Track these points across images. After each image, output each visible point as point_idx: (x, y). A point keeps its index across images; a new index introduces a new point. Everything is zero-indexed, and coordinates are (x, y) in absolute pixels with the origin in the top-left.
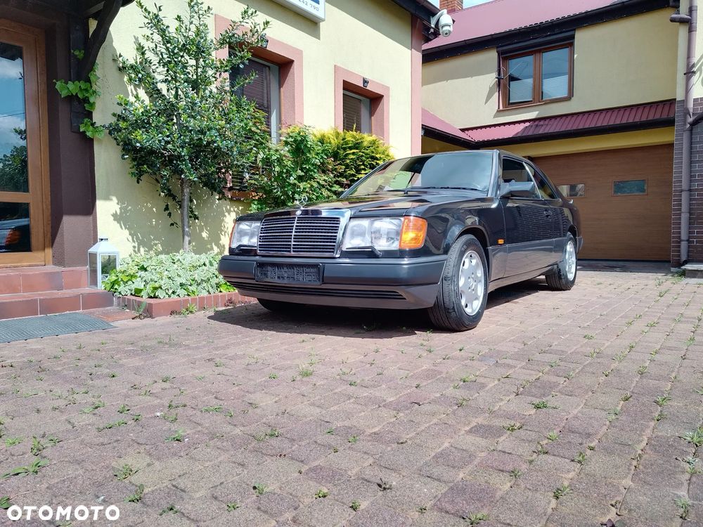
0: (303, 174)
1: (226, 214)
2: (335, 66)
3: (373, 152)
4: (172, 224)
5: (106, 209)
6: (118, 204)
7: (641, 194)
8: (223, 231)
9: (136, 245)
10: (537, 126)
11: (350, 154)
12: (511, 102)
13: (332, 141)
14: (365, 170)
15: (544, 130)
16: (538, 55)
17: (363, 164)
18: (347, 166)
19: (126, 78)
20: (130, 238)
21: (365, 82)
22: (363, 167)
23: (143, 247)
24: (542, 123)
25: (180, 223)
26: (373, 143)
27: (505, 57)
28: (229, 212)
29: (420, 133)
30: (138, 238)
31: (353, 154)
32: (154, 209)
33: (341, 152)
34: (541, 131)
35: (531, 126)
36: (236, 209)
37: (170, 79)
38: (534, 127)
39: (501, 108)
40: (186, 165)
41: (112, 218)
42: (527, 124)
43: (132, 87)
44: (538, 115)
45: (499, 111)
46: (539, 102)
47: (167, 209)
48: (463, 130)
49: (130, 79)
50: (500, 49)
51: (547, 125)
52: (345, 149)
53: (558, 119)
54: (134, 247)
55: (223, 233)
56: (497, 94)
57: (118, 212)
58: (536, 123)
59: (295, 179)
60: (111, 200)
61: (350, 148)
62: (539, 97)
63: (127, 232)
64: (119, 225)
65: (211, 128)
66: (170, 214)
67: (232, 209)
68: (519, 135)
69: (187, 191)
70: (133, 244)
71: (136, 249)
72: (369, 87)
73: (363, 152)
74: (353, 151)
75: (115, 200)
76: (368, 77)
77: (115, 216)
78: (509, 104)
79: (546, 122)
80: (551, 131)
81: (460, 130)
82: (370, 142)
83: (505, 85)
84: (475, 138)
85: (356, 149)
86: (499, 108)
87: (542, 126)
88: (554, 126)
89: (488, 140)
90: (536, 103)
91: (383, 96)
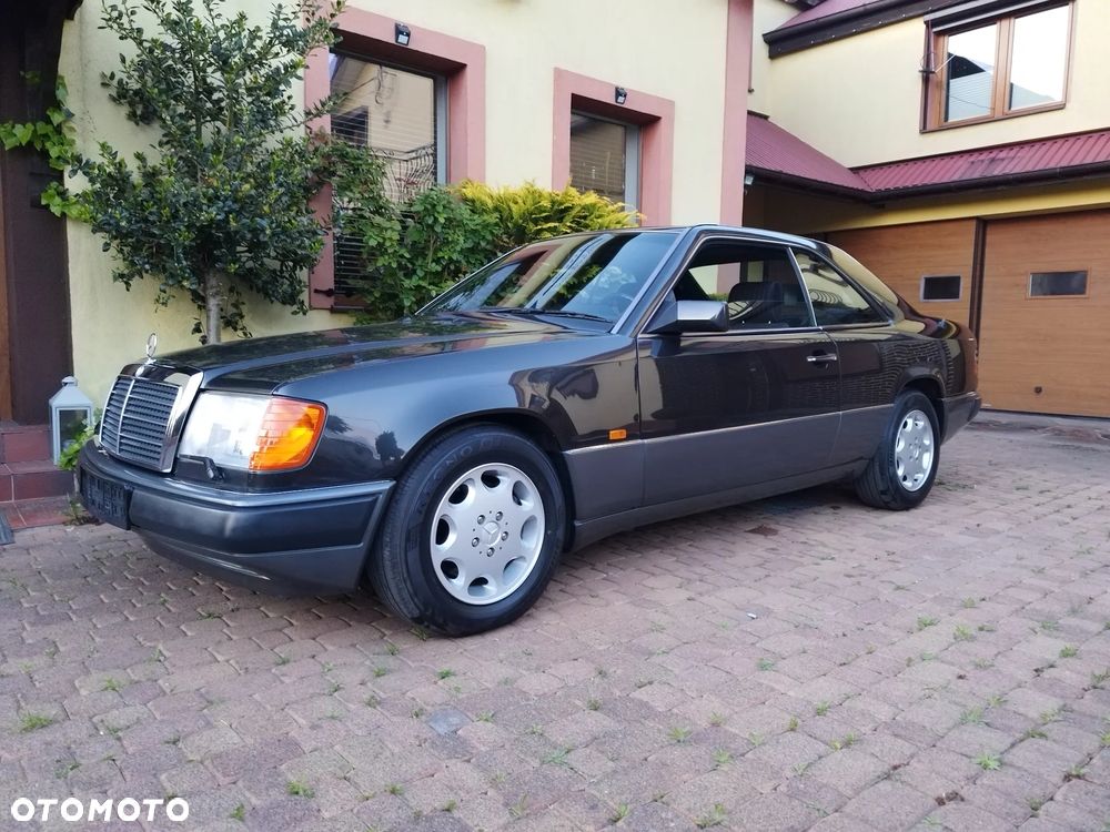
0: (439, 269)
2: (556, 69)
11: (545, 230)
12: (950, 120)
13: (515, 208)
16: (1005, 22)
21: (619, 93)
24: (1003, 155)
26: (589, 209)
27: (939, 31)
29: (740, 181)
31: (548, 229)
34: (998, 171)
35: (981, 161)
38: (987, 162)
39: (930, 127)
42: (976, 157)
45: (924, 133)
46: (1004, 114)
48: (855, 170)
50: (929, 17)
51: (1013, 159)
52: (535, 221)
53: (1037, 146)
58: (992, 155)
59: (422, 278)
61: (547, 220)
62: (1002, 105)
68: (956, 178)
72: (629, 104)
74: (552, 225)
76: (628, 86)
79: (1012, 153)
80: (1017, 170)
81: (851, 169)
82: (584, 208)
83: (939, 85)
84: (876, 184)
85: (560, 220)
86: (925, 127)
87: (1003, 160)
88: (1024, 161)
89: (897, 189)
90: (997, 116)
91: (659, 118)
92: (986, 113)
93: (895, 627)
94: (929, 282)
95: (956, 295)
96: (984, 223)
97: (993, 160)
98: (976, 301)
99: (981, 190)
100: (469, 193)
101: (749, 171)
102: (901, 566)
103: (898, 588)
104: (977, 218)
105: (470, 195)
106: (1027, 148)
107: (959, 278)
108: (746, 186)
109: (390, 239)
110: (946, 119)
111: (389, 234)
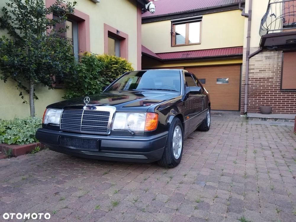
2: (104, 24)
3: (124, 66)
4: (24, 102)
7: (227, 84)
11: (114, 67)
13: (105, 61)
14: (121, 74)
15: (190, 56)
16: (187, 24)
17: (120, 72)
18: (112, 72)
21: (118, 31)
22: (120, 73)
25: (28, 102)
27: (174, 24)
29: (141, 55)
31: (115, 67)
37: (22, 27)
40: (33, 74)
45: (172, 47)
46: (188, 44)
47: (21, 94)
50: (172, 20)
51: (191, 54)
52: (111, 65)
53: (196, 52)
61: (114, 64)
62: (188, 42)
65: (47, 56)
66: (23, 97)
69: (32, 86)
72: (120, 35)
73: (120, 66)
76: (119, 30)
80: (193, 57)
81: (156, 54)
82: (123, 61)
83: (174, 36)
84: (163, 57)
85: (116, 64)
86: (172, 45)
89: (168, 59)
90: (186, 45)
91: (125, 39)
92: (184, 43)
97: (187, 54)
99: (186, 61)
101: (142, 53)
104: (184, 67)
106: (194, 52)
110: (176, 44)
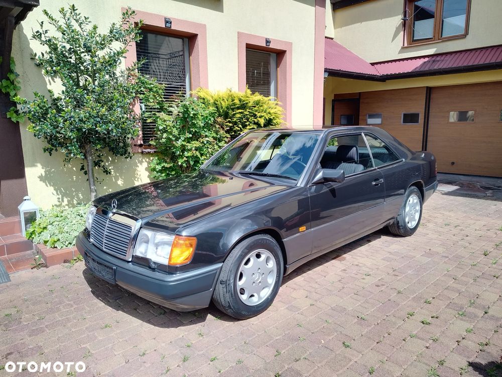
0: (191, 136)
1: (139, 165)
2: (238, 32)
5: (33, 173)
6: (43, 168)
8: (136, 177)
9: (60, 196)
10: (434, 61)
11: (237, 113)
12: (414, 39)
13: (223, 103)
17: (248, 121)
18: (235, 123)
19: (43, 71)
20: (55, 192)
21: (268, 42)
23: (66, 198)
24: (438, 58)
26: (257, 103)
28: (141, 162)
29: (322, 75)
30: (61, 192)
31: (240, 113)
32: (74, 169)
33: (230, 111)
34: (436, 67)
35: (428, 61)
36: (147, 160)
38: (431, 62)
39: (406, 45)
41: (39, 179)
42: (427, 59)
43: (50, 78)
44: (436, 51)
45: (403, 48)
46: (439, 39)
47: (82, 168)
48: (373, 64)
49: (47, 72)
52: (233, 109)
54: (59, 198)
55: (136, 179)
56: (402, 33)
57: (44, 174)
58: (434, 59)
59: (183, 141)
60: (37, 166)
61: (238, 108)
62: (439, 36)
63: (52, 188)
64: (44, 184)
67: (144, 160)
68: (417, 70)
70: (58, 196)
71: (60, 200)
72: (272, 46)
74: (240, 111)
75: (39, 165)
76: (269, 37)
77: (41, 178)
78: (413, 42)
79: (442, 58)
80: (444, 67)
81: (371, 64)
82: (255, 102)
83: (409, 25)
86: (404, 45)
87: (438, 61)
88: (448, 62)
90: (436, 40)
91: (286, 51)
92: (430, 36)
93: (398, 317)
94: (405, 115)
95: (417, 122)
96: (429, 90)
98: (426, 124)
100: (202, 94)
101: (326, 70)
102: (399, 278)
103: (399, 292)
104: (427, 87)
105: (202, 96)
106: (449, 56)
107: (419, 114)
108: (325, 78)
109: (169, 126)
111: (168, 123)
